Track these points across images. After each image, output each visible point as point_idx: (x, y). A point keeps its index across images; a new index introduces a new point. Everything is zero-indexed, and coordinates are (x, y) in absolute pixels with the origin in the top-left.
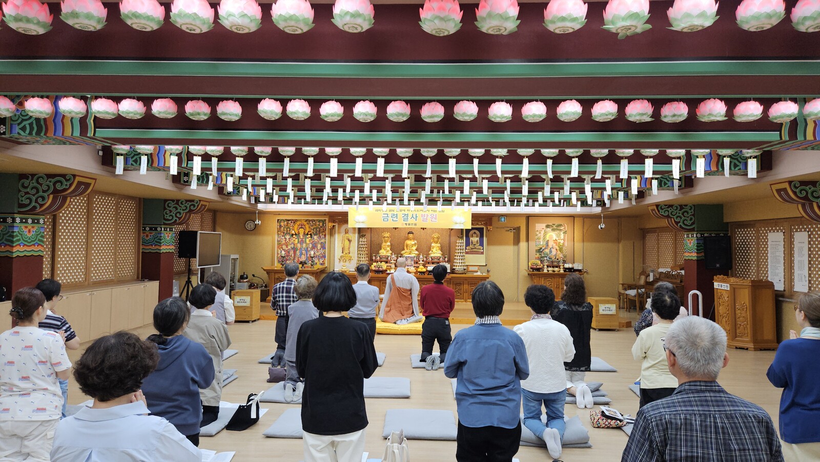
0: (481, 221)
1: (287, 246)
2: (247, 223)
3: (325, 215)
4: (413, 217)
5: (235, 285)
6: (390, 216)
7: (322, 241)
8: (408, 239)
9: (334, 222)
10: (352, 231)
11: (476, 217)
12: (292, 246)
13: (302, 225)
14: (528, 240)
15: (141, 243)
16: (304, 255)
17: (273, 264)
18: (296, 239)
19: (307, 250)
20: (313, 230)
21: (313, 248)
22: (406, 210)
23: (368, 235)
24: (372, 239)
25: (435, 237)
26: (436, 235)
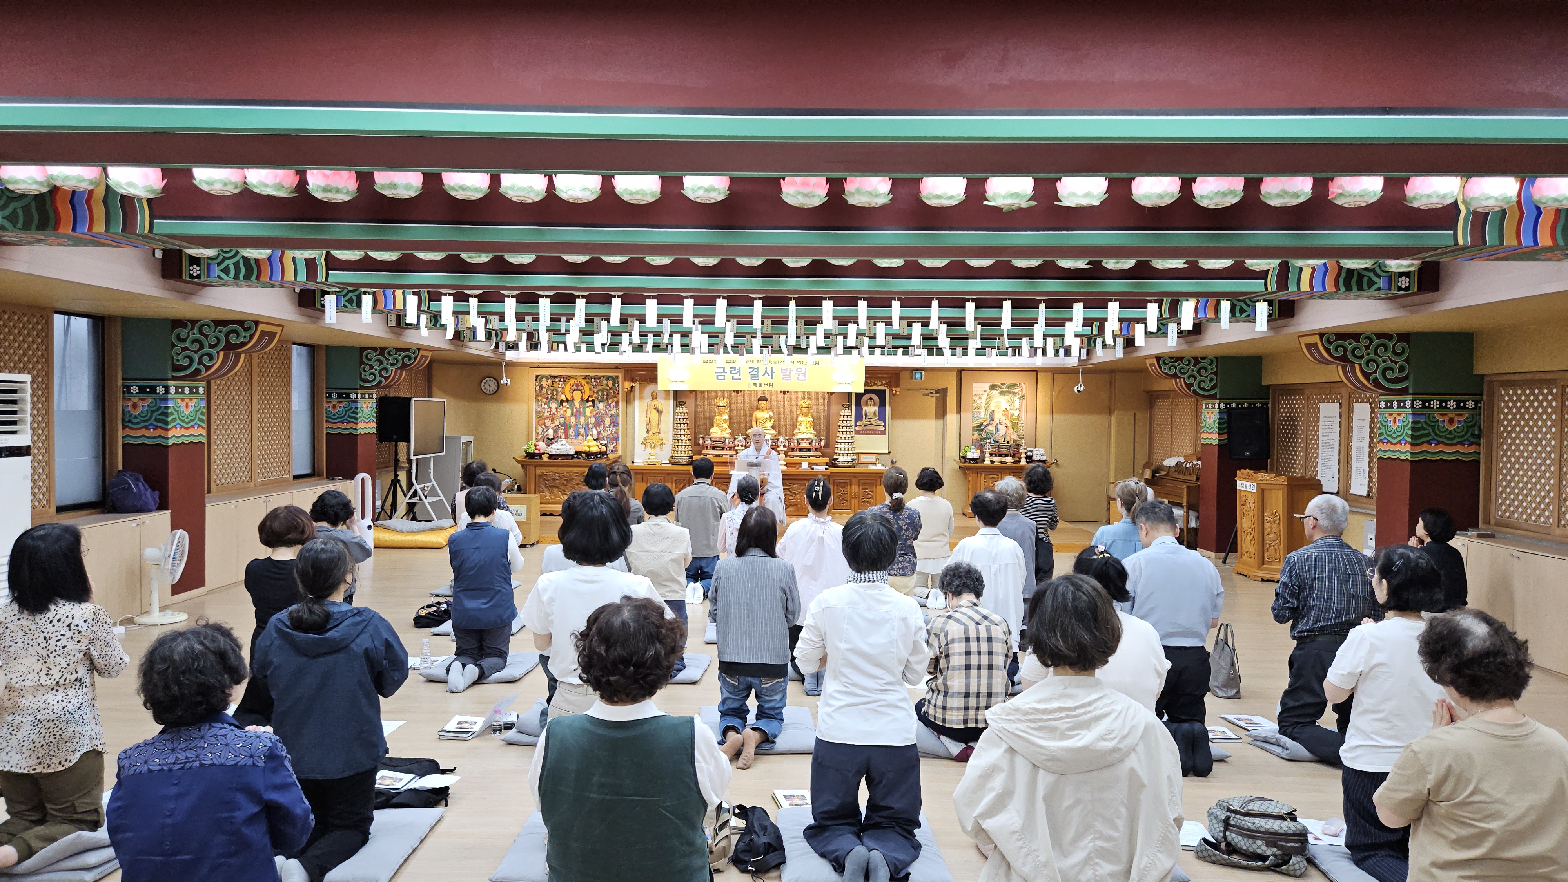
0: (881, 379)
1: (551, 421)
2: (485, 381)
3: (617, 368)
4: (766, 372)
6: (728, 367)
7: (612, 412)
8: (757, 409)
9: (633, 380)
10: (663, 395)
11: (871, 373)
12: (560, 419)
14: (959, 410)
15: (323, 418)
16: (581, 435)
18: (568, 408)
19: (587, 428)
21: (597, 424)
22: (755, 362)
23: (690, 402)
24: (698, 410)
25: (804, 405)
26: (805, 403)
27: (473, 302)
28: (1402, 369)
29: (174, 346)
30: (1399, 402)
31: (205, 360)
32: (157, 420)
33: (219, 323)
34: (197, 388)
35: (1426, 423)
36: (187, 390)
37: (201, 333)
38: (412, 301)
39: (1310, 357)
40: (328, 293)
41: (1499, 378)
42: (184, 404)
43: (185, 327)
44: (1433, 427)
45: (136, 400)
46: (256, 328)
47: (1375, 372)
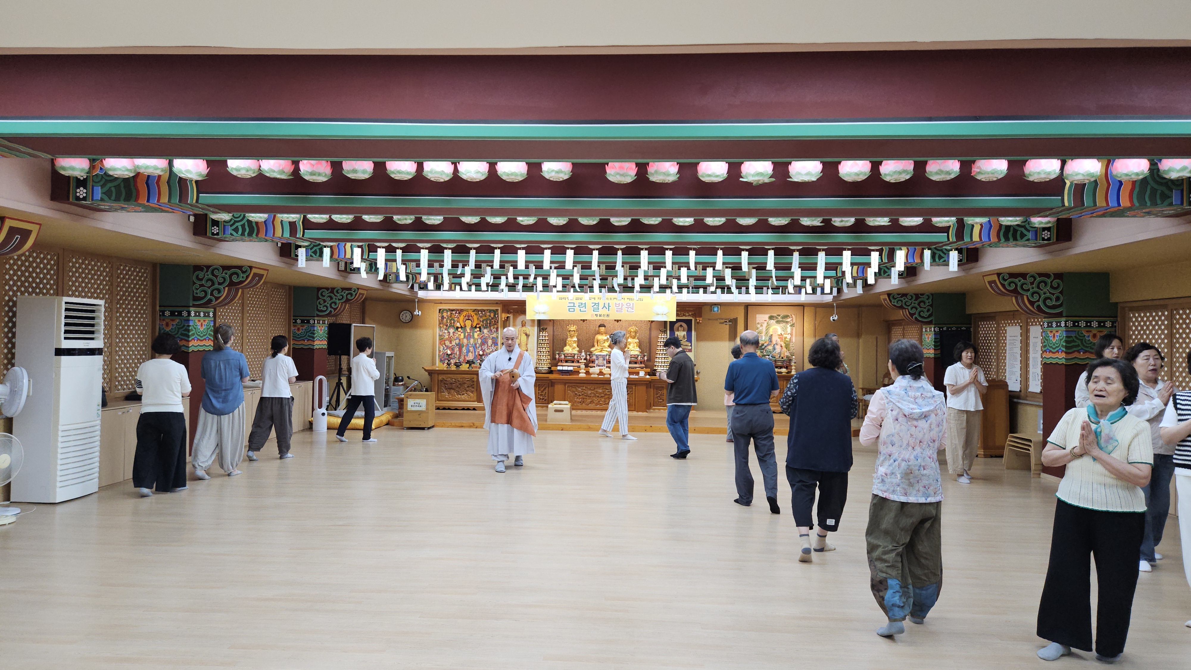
0: (688, 311)
1: (451, 342)
2: (402, 313)
3: (497, 303)
4: (604, 306)
5: (390, 387)
6: (577, 303)
7: (493, 336)
8: (599, 333)
9: (508, 312)
10: (530, 323)
11: (681, 307)
12: (457, 341)
13: (468, 316)
15: (292, 338)
16: (472, 353)
17: (434, 363)
18: (462, 333)
19: (475, 347)
20: (483, 322)
21: (483, 344)
22: (596, 299)
23: (550, 329)
24: (556, 333)
25: (632, 330)
26: (633, 329)
27: (399, 252)
28: (1058, 299)
29: (194, 283)
30: (1057, 323)
31: (215, 293)
32: (182, 334)
33: (226, 268)
34: (209, 313)
35: (1076, 337)
36: (202, 314)
37: (213, 274)
38: (357, 252)
39: (993, 292)
40: (300, 247)
41: (1128, 305)
42: (200, 324)
43: (202, 270)
44: (1082, 340)
45: (167, 321)
46: (251, 272)
47: (1038, 301)
